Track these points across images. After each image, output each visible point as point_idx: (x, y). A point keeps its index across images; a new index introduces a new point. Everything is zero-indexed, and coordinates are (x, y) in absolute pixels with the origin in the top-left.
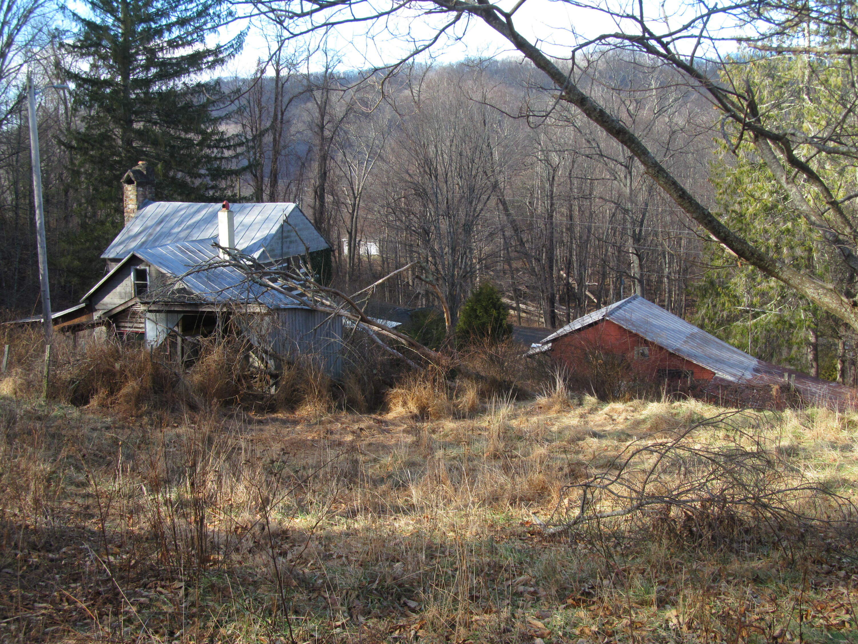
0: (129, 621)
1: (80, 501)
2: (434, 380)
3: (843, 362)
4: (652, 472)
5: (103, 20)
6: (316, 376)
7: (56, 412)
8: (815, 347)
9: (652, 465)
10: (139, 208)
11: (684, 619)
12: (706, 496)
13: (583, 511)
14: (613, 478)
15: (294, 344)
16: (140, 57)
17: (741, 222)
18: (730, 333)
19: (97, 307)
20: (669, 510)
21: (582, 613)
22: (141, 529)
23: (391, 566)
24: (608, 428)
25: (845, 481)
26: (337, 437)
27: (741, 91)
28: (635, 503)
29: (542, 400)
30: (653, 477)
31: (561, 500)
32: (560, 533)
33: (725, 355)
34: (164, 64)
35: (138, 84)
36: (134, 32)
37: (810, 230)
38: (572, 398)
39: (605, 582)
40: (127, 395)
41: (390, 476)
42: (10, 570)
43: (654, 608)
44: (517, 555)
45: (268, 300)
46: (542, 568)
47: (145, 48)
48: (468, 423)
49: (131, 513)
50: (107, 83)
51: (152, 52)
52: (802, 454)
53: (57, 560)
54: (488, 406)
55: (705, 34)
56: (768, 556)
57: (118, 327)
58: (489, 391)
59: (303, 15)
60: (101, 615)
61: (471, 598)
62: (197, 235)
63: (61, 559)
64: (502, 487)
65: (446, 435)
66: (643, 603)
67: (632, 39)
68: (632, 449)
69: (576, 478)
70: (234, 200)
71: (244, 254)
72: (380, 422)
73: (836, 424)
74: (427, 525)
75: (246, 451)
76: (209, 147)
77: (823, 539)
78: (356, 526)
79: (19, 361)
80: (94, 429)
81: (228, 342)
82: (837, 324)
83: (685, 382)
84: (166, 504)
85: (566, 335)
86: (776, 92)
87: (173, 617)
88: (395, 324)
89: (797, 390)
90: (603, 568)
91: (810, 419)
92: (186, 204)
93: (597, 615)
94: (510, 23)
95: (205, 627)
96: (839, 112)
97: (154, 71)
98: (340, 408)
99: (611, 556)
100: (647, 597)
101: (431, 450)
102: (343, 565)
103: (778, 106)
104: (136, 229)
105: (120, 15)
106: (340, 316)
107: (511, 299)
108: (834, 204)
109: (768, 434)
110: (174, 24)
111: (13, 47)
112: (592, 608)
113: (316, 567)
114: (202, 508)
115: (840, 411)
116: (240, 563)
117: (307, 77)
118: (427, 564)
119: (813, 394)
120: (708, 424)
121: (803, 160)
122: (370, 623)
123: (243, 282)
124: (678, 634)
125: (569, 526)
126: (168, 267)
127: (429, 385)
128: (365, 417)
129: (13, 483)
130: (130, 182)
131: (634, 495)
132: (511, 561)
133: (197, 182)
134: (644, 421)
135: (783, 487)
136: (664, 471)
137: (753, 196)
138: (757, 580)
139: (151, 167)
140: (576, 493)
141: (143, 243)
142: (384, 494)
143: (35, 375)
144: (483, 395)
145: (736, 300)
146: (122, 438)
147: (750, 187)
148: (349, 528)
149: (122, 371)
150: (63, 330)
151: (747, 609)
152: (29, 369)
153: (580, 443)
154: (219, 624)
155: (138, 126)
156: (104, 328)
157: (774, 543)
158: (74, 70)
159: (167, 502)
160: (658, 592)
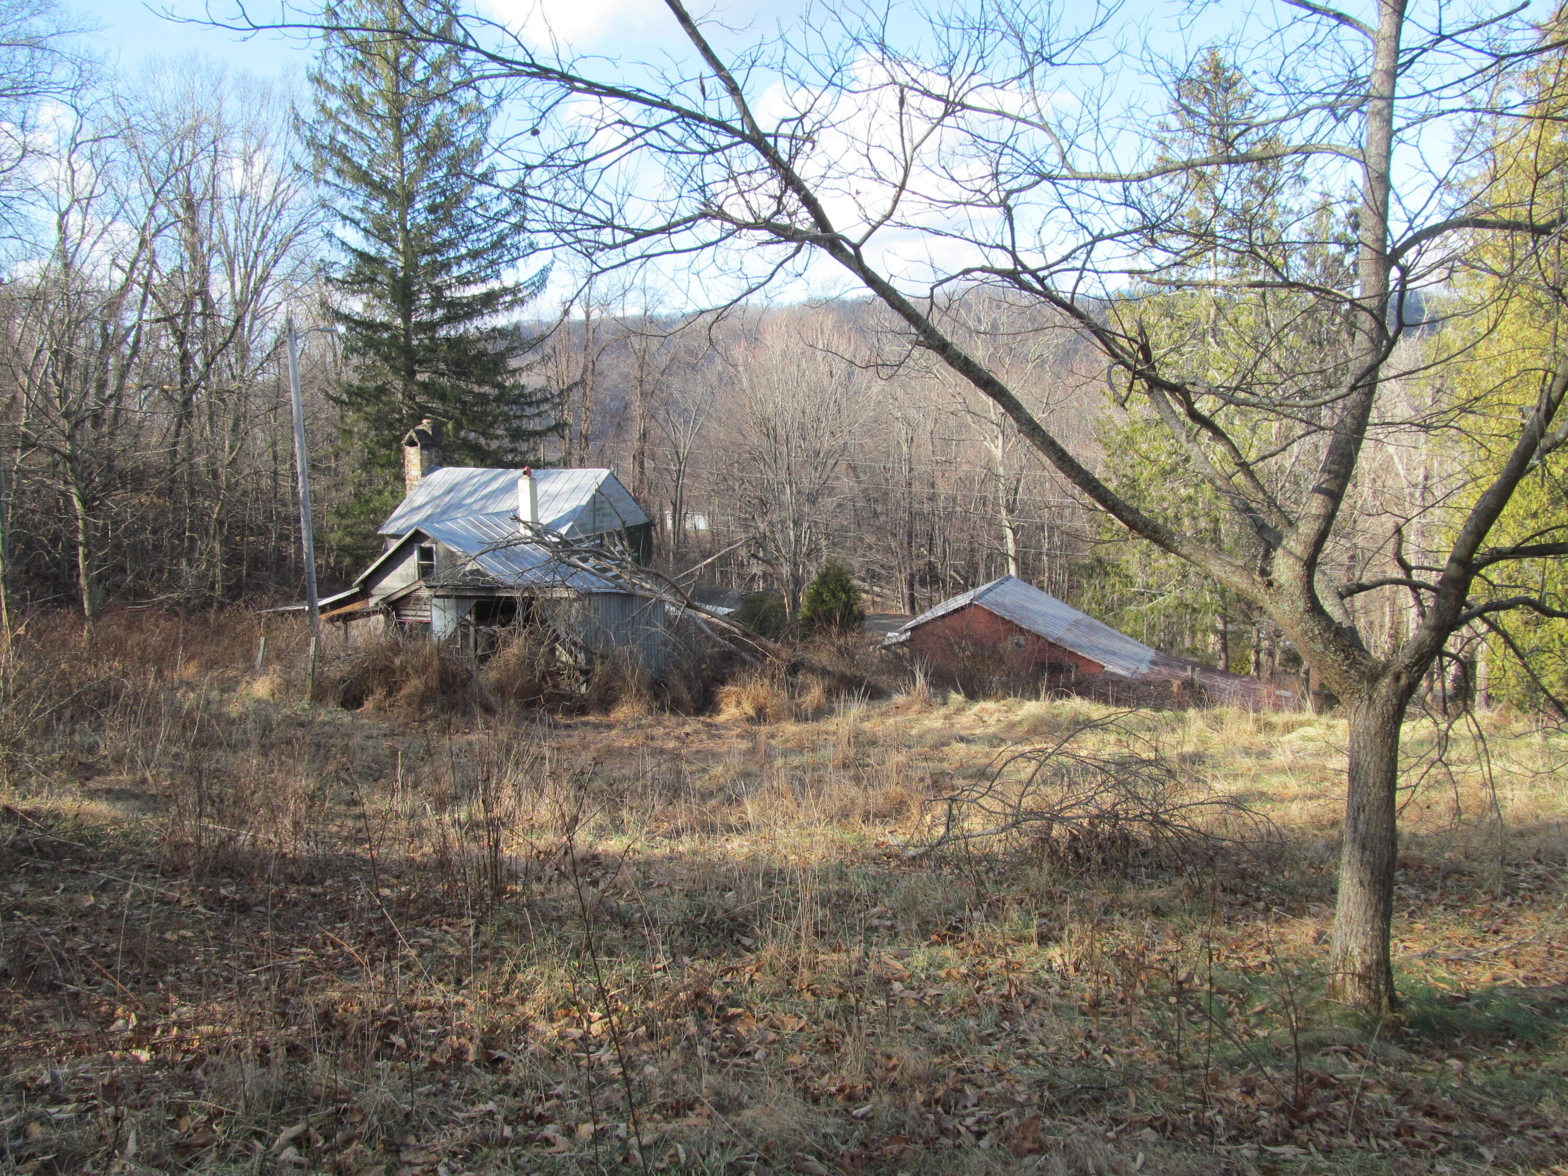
0: (407, 967)
1: (350, 823)
2: (773, 676)
3: (1258, 652)
4: (1030, 782)
5: (379, 250)
6: (633, 672)
7: (323, 716)
8: (1223, 635)
9: (1029, 775)
10: (424, 475)
11: (1070, 959)
12: (1094, 811)
13: (948, 829)
14: (983, 791)
15: (607, 635)
16: (423, 296)
17: (1134, 488)
18: (1122, 619)
19: (373, 592)
20: (1050, 828)
21: (948, 951)
22: (424, 855)
23: (721, 896)
24: (978, 731)
25: (1262, 794)
26: (658, 743)
27: (1132, 334)
28: (1010, 820)
29: (899, 699)
30: (1031, 789)
31: (922, 815)
32: (922, 856)
33: (1116, 645)
34: (453, 304)
35: (421, 327)
36: (417, 265)
37: (1217, 498)
38: (935, 696)
39: (976, 914)
40: (408, 696)
41: (721, 789)
42: (262, 909)
43: (1035, 945)
44: (871, 882)
45: (577, 583)
46: (900, 897)
47: (429, 285)
48: (811, 726)
49: (412, 836)
50: (385, 326)
51: (438, 290)
52: (1209, 762)
53: (320, 895)
54: (836, 705)
55: (1088, 266)
56: (1170, 883)
57: (398, 615)
58: (838, 689)
59: (615, 246)
60: (372, 961)
61: (816, 934)
62: (494, 508)
63: (325, 894)
64: (852, 801)
65: (787, 741)
66: (1021, 940)
67: (1001, 273)
68: (1006, 756)
69: (940, 791)
70: (537, 465)
71: (549, 529)
72: (710, 725)
73: (1250, 726)
74: (765, 847)
75: (551, 761)
76: (507, 404)
77: (1237, 864)
78: (681, 848)
79: (278, 656)
80: (369, 737)
81: (531, 633)
82: (1249, 608)
83: (1068, 678)
84: (453, 826)
85: (927, 623)
86: (1176, 335)
87: (461, 961)
88: (726, 610)
89: (1202, 686)
90: (973, 897)
91: (1218, 721)
92: (480, 470)
93: (966, 954)
94: (858, 256)
95: (499, 973)
96: (1249, 356)
97: (440, 313)
98: (662, 709)
99: (982, 883)
100: (1025, 932)
101: (769, 757)
102: (665, 895)
103: (1177, 350)
104: (420, 500)
105: (400, 246)
106: (662, 602)
107: (864, 580)
108: (1244, 466)
109: (1168, 739)
110: (462, 257)
111: (270, 282)
112: (960, 945)
113: (633, 898)
114: (498, 830)
115: (1255, 711)
116: (542, 894)
117: (622, 321)
118: (765, 894)
119: (1222, 691)
120: (1096, 726)
121: (1206, 414)
122: (697, 965)
123: (548, 562)
124: (1063, 977)
125: (932, 847)
126: (458, 544)
127: (767, 682)
128: (691, 720)
129: (267, 803)
130: (412, 443)
131: (1008, 810)
132: (863, 888)
133: (494, 445)
134: (1020, 722)
135: (1187, 802)
136: (1044, 782)
137: (1147, 458)
138: (1157, 912)
139: (437, 427)
140: (940, 809)
141: (429, 517)
142: (714, 811)
143: (298, 673)
144: (830, 693)
145: (1128, 580)
146: (401, 748)
147: (1144, 447)
148: (672, 851)
149: (403, 668)
150: (332, 620)
151: (1146, 948)
152: (291, 666)
153: (945, 749)
154: (516, 968)
155: (422, 377)
156: (381, 617)
157: (1177, 868)
158: (344, 310)
159: (456, 823)
160: (1039, 926)
